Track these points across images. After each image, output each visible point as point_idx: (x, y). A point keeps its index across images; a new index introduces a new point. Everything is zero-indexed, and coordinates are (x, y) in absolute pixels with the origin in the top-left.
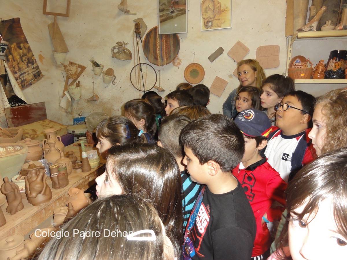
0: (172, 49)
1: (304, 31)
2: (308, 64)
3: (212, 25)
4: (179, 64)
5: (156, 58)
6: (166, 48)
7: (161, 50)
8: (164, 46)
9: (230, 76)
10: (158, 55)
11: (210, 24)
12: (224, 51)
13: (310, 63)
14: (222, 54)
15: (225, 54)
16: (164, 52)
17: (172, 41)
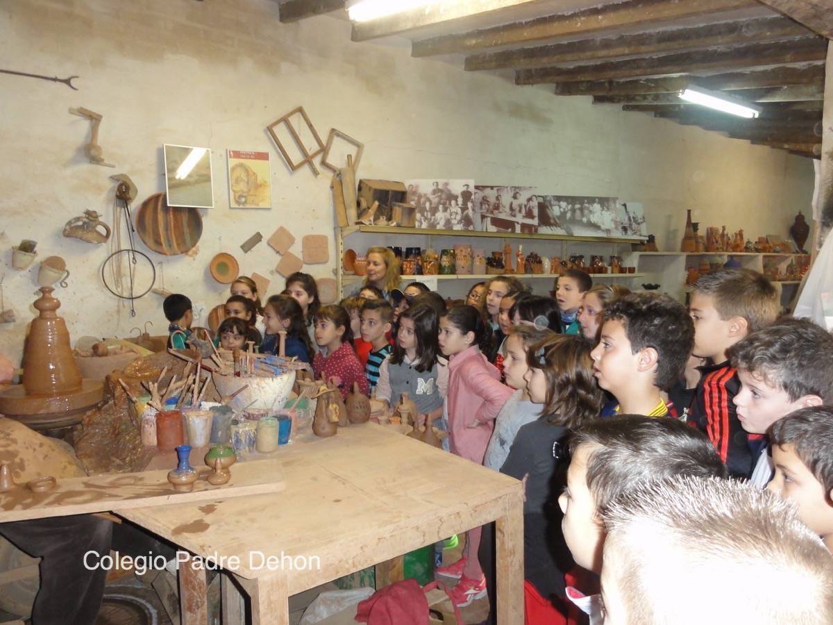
0: (186, 230)
3: (245, 202)
4: (196, 253)
5: (158, 243)
6: (175, 227)
7: (167, 229)
8: (172, 224)
9: (272, 272)
10: (162, 238)
11: (243, 200)
12: (263, 238)
14: (260, 243)
15: (264, 242)
16: (171, 233)
17: (185, 218)
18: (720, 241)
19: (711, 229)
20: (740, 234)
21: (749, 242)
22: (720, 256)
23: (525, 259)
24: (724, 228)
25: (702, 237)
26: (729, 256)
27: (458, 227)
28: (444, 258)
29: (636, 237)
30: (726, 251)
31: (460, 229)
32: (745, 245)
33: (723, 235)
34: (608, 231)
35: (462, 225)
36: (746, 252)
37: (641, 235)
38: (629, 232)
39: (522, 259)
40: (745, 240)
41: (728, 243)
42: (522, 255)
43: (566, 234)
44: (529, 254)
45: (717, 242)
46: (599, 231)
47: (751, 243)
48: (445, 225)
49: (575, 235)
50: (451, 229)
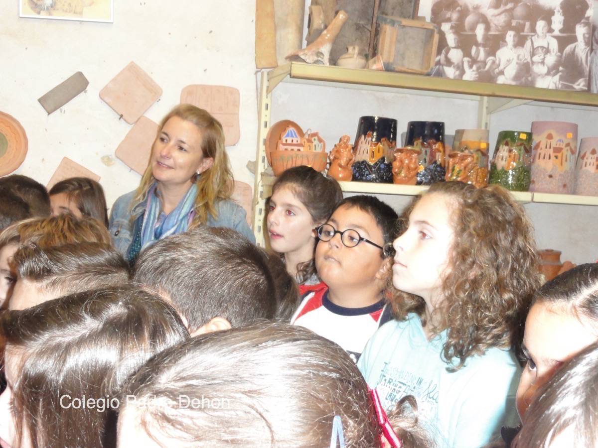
1: (304, 61)
2: (316, 142)
9: (107, 160)
12: (89, 85)
13: (320, 140)
14: (83, 94)
15: (92, 93)
27: (547, 82)
28: (504, 152)
31: (552, 87)
35: (557, 77)
48: (517, 77)
50: (530, 85)
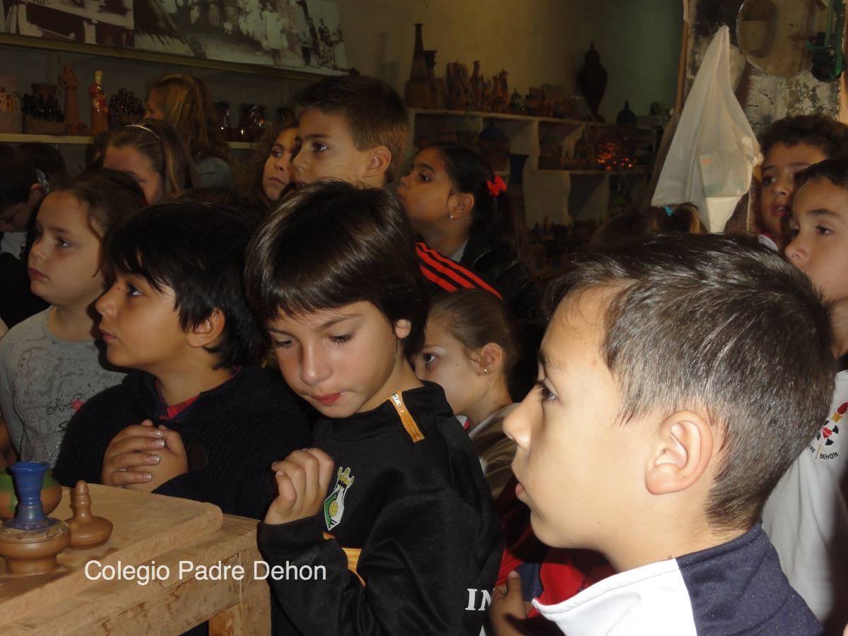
18: (471, 90)
19: (455, 64)
20: (502, 79)
21: (516, 95)
22: (473, 118)
23: (108, 102)
24: (476, 64)
25: (440, 80)
26: (485, 119)
29: (326, 71)
30: (481, 110)
32: (509, 100)
33: (476, 79)
34: (275, 53)
36: (512, 113)
37: (335, 68)
38: (314, 60)
39: (102, 103)
40: (511, 91)
41: (484, 94)
42: (102, 92)
43: (192, 54)
44: (116, 93)
45: (466, 91)
46: (259, 53)
47: (520, 97)
49: (209, 58)
